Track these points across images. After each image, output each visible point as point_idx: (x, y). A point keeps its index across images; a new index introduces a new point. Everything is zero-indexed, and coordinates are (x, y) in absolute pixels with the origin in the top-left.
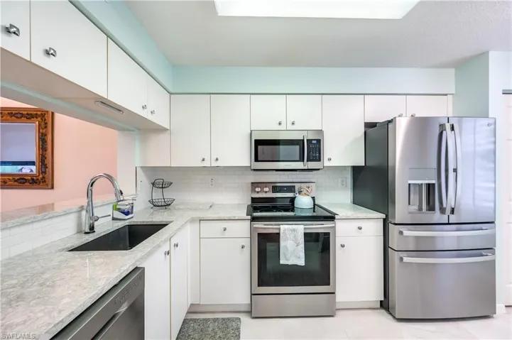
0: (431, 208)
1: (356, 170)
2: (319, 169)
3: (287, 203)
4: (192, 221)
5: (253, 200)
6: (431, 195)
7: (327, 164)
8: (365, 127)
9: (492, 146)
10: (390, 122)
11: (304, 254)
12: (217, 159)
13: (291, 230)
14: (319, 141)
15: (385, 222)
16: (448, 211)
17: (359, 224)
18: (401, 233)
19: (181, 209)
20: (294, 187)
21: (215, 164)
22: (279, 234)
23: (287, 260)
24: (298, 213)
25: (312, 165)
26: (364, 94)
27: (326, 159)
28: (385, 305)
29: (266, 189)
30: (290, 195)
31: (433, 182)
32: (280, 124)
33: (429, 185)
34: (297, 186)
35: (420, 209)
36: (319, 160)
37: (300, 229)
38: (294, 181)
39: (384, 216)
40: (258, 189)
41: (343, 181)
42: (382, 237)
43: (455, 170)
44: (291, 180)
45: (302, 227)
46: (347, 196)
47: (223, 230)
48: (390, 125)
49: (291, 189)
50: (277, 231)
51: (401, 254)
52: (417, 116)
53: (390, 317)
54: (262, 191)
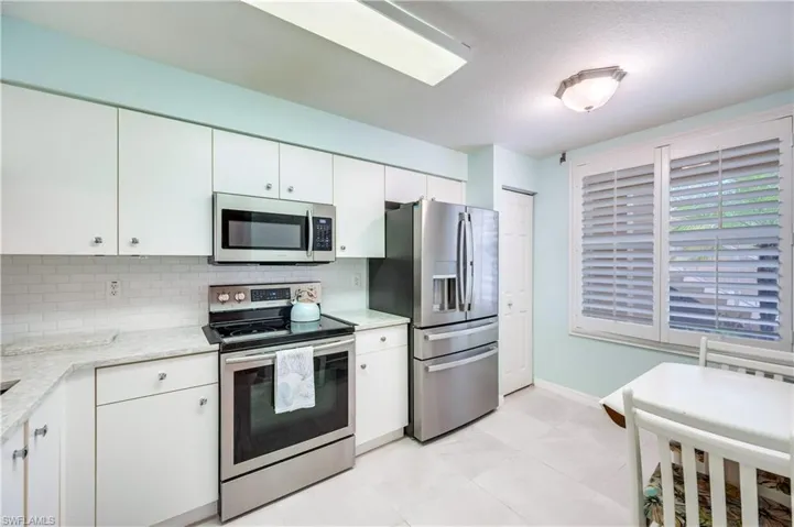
0: (452, 306)
1: (373, 263)
2: (327, 262)
3: (276, 315)
4: (75, 372)
5: (213, 316)
6: (452, 291)
7: (340, 254)
8: (386, 207)
9: (495, 239)
10: (415, 204)
11: (313, 389)
12: (135, 241)
13: (294, 357)
14: (329, 221)
15: (410, 326)
16: (466, 308)
17: (383, 333)
18: (426, 337)
19: (23, 353)
20: (288, 289)
21: (126, 250)
22: (273, 366)
23: (288, 404)
24: (296, 330)
25: (320, 255)
26: (385, 164)
27: (338, 247)
28: (409, 432)
29: (242, 296)
30: (282, 303)
31: (454, 276)
32: (268, 188)
33: (449, 280)
34: (294, 288)
35: (442, 308)
36: (330, 249)
37: (308, 351)
38: (288, 280)
39: (408, 320)
40: (225, 297)
41: (356, 279)
42: (407, 347)
43: (472, 264)
44: (282, 280)
45: (311, 349)
46: (361, 298)
47: (158, 378)
48: (415, 208)
49: (283, 293)
50: (269, 363)
51: (426, 363)
52: (437, 200)
53: (415, 443)
54: (232, 299)
